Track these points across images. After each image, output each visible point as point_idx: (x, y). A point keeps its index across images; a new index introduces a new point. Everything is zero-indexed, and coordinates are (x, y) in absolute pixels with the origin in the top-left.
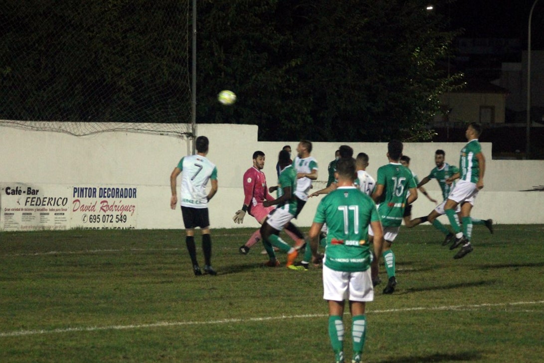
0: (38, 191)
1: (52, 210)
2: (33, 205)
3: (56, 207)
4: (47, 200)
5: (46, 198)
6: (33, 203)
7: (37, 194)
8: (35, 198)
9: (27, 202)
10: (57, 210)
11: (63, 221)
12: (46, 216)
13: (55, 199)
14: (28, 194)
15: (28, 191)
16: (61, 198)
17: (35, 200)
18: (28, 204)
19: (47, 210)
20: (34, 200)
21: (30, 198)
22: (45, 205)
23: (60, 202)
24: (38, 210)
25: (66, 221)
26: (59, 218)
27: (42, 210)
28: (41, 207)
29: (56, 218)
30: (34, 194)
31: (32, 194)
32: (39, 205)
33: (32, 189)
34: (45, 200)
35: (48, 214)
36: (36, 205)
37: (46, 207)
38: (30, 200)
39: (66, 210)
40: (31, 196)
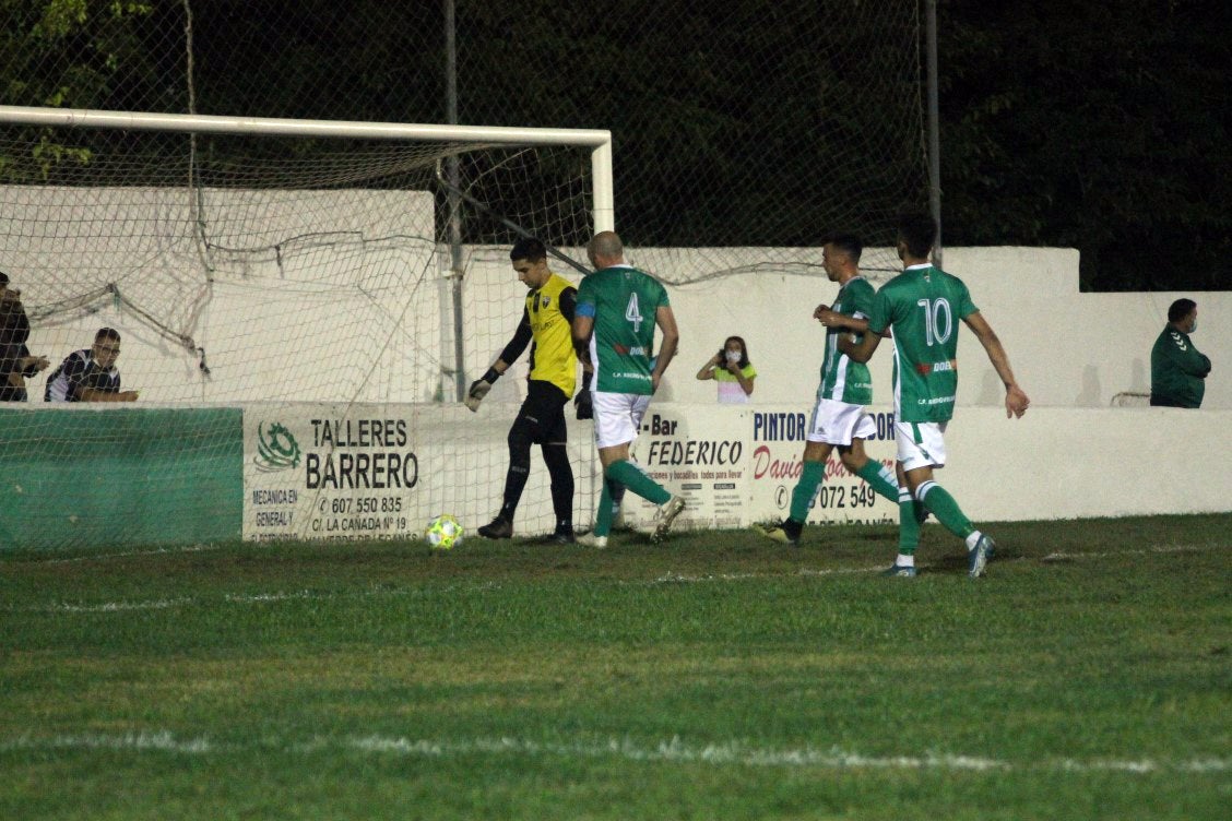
0: (675, 424)
1: (708, 475)
2: (666, 462)
3: (715, 468)
4: (695, 448)
5: (694, 443)
6: (665, 458)
7: (673, 433)
8: (669, 443)
9: (652, 453)
10: (720, 475)
11: (732, 504)
12: (694, 493)
13: (714, 444)
14: (655, 433)
15: (654, 425)
16: (727, 443)
17: (670, 448)
18: (656, 459)
19: (695, 476)
20: (667, 448)
21: (657, 443)
22: (691, 462)
23: (725, 454)
24: (678, 476)
25: (740, 504)
26: (725, 497)
27: (687, 475)
28: (683, 468)
29: (717, 497)
30: (667, 433)
31: (664, 434)
32: (678, 463)
33: (662, 420)
34: (692, 448)
35: (698, 487)
36: (673, 462)
37: (694, 468)
38: (658, 449)
39: (739, 475)
40: (661, 438)
